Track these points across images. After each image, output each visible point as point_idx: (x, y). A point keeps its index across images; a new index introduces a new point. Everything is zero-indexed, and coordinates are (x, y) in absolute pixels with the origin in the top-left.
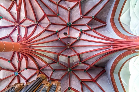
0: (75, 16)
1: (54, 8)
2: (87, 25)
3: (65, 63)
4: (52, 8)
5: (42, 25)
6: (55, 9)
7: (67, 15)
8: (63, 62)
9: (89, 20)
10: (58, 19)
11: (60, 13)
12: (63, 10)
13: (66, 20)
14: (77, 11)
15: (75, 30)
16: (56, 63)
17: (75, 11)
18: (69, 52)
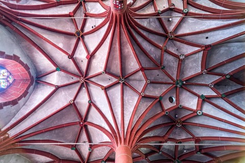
0: (190, 68)
1: (156, 55)
2: (212, 86)
3: (168, 150)
4: (152, 56)
5: (131, 83)
6: (157, 57)
7: (175, 66)
8: (166, 149)
9: (217, 78)
10: (160, 74)
11: (165, 63)
12: (170, 58)
13: (173, 74)
14: (195, 61)
15: (188, 93)
16: (157, 152)
17: (192, 59)
18: (177, 133)
